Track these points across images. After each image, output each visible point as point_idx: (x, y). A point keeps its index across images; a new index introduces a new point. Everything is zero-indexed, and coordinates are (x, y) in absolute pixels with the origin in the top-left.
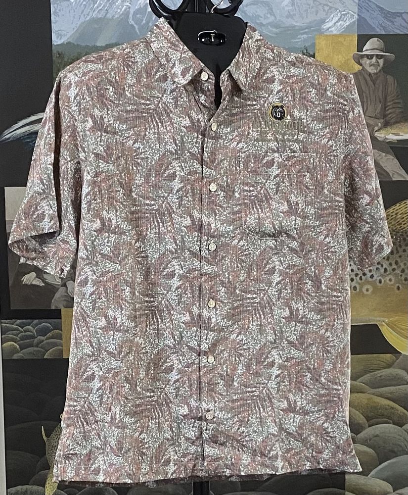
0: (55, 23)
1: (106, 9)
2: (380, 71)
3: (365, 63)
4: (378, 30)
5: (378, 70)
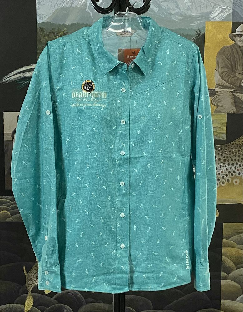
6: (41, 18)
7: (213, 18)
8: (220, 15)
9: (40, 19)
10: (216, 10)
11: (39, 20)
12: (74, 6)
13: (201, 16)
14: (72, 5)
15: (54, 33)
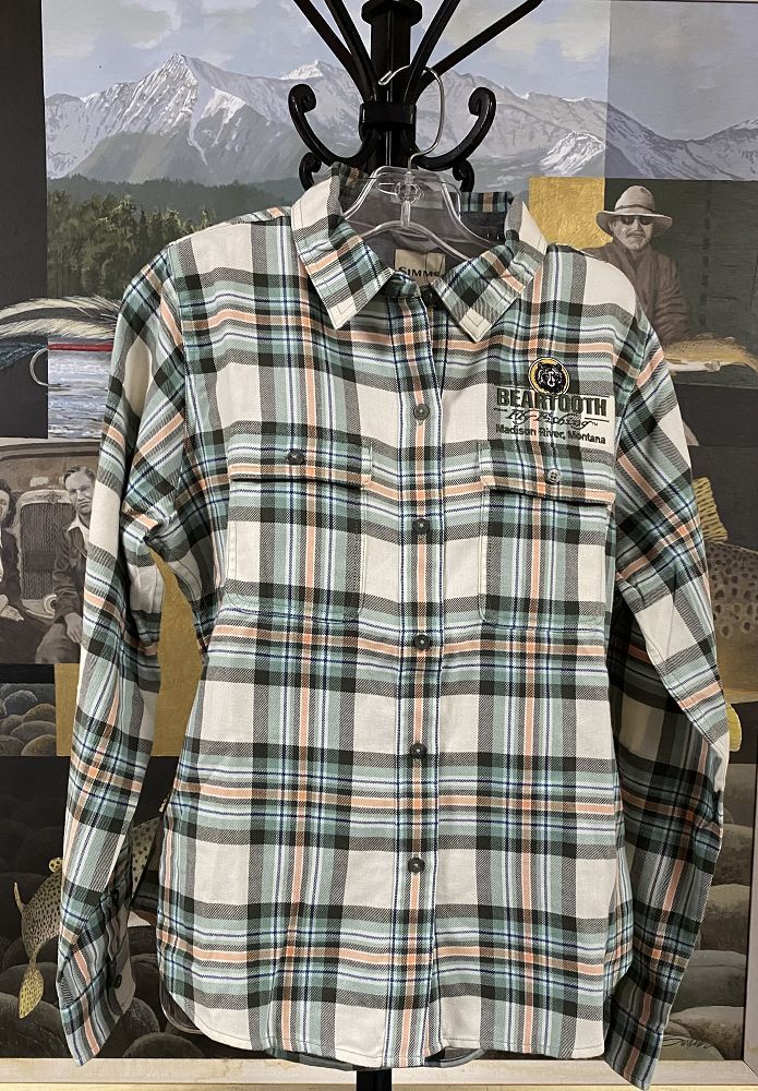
0: (52, 140)
1: (146, 116)
2: (646, 246)
3: (620, 231)
4: (642, 171)
5: (642, 245)
6: (60, 164)
7: (552, 167)
8: (572, 158)
9: (56, 167)
10: (559, 143)
11: (54, 172)
12: (152, 130)
13: (517, 163)
14: (146, 128)
15: (95, 208)
